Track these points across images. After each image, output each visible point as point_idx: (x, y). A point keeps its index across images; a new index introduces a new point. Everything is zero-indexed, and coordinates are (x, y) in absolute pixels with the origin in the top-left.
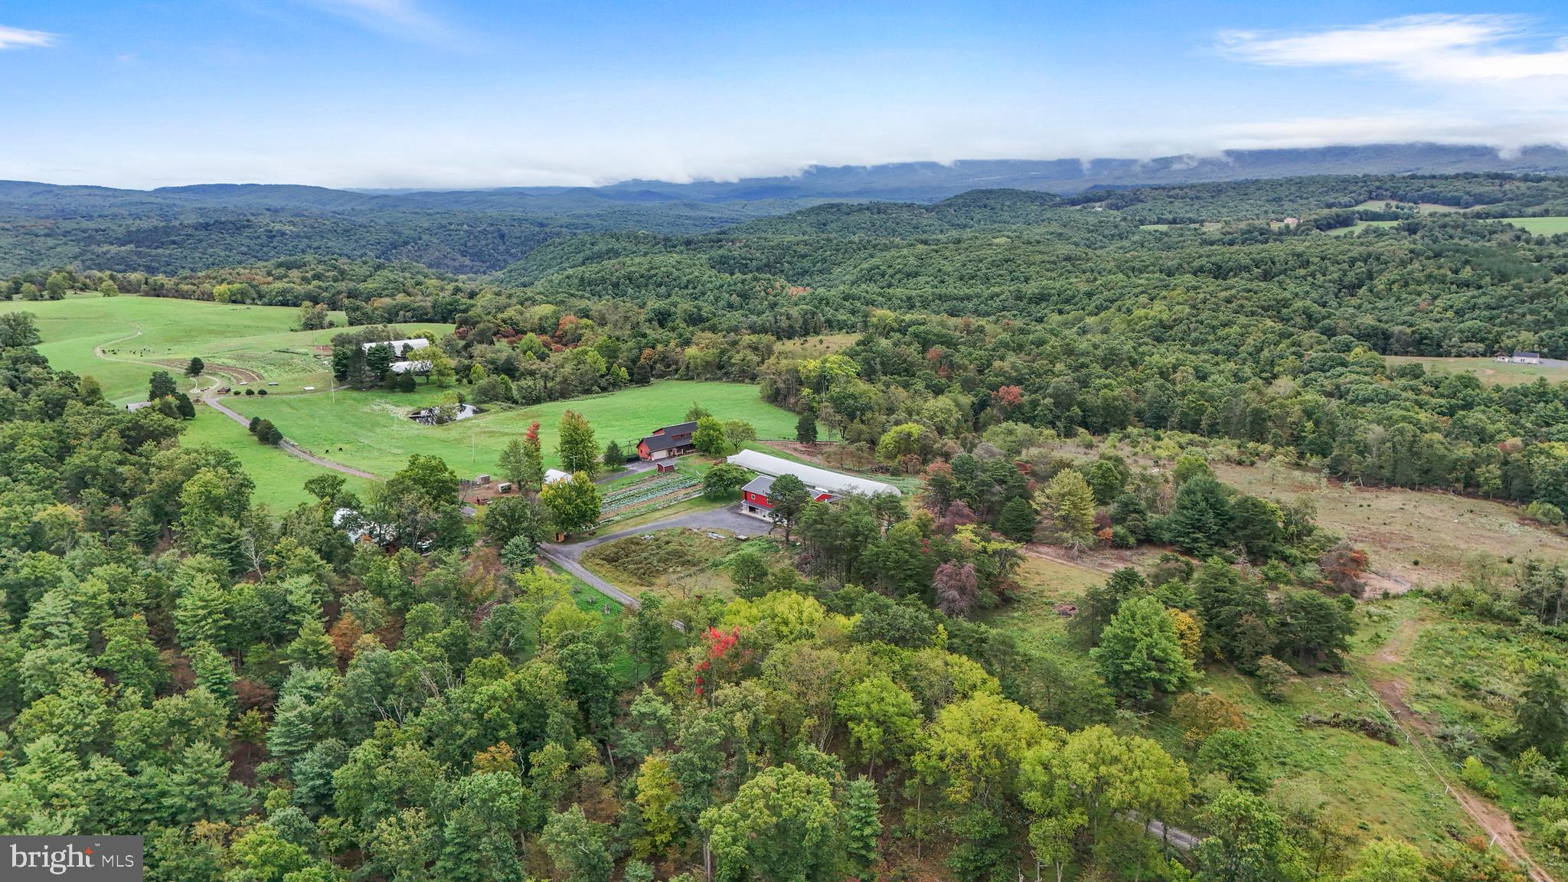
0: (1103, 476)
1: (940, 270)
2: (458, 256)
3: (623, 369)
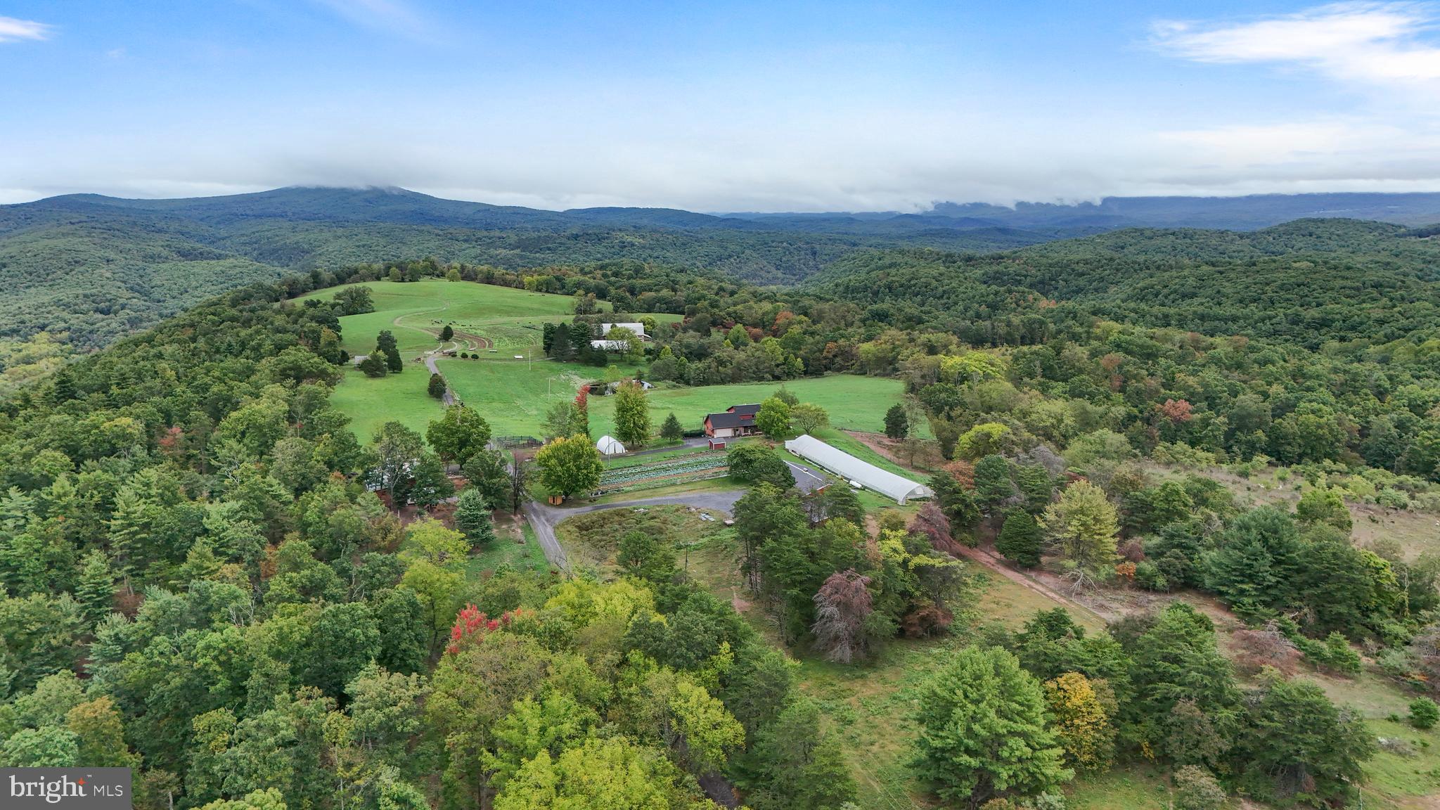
0: (1166, 500)
1: (1219, 292)
2: (773, 270)
3: (799, 360)
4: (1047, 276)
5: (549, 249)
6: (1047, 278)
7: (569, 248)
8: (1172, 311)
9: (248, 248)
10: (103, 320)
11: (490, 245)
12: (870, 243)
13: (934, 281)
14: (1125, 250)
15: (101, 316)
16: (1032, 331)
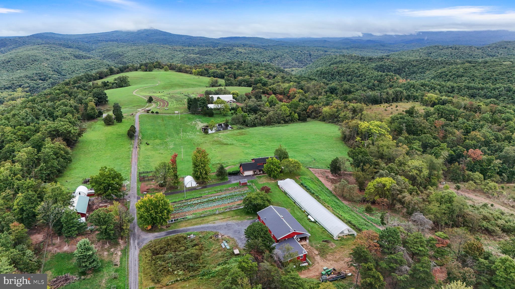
2: (294, 62)
3: (296, 114)
4: (401, 66)
5: (210, 54)
6: (401, 67)
7: (217, 54)
8: (455, 85)
9: (101, 54)
10: (42, 83)
11: (189, 53)
12: (332, 51)
13: (356, 70)
14: (431, 55)
15: (41, 81)
16: (397, 96)
